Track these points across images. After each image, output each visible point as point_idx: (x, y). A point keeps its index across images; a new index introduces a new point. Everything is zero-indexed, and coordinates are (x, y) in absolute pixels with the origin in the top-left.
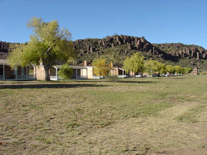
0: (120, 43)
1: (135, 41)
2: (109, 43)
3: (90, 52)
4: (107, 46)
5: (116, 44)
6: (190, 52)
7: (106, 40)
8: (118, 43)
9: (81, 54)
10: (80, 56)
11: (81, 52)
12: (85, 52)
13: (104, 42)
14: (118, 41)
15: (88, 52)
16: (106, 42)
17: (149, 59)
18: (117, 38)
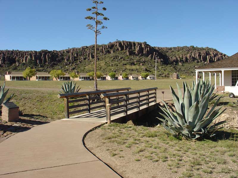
0: (120, 49)
1: (135, 47)
2: (109, 49)
3: (90, 59)
4: (106, 53)
5: (116, 50)
6: (200, 56)
7: (106, 47)
8: (118, 49)
9: (80, 61)
10: (79, 63)
11: (82, 58)
12: (85, 59)
13: (104, 48)
14: (118, 47)
15: (87, 59)
16: (107, 49)
17: (140, 64)
18: (118, 44)
